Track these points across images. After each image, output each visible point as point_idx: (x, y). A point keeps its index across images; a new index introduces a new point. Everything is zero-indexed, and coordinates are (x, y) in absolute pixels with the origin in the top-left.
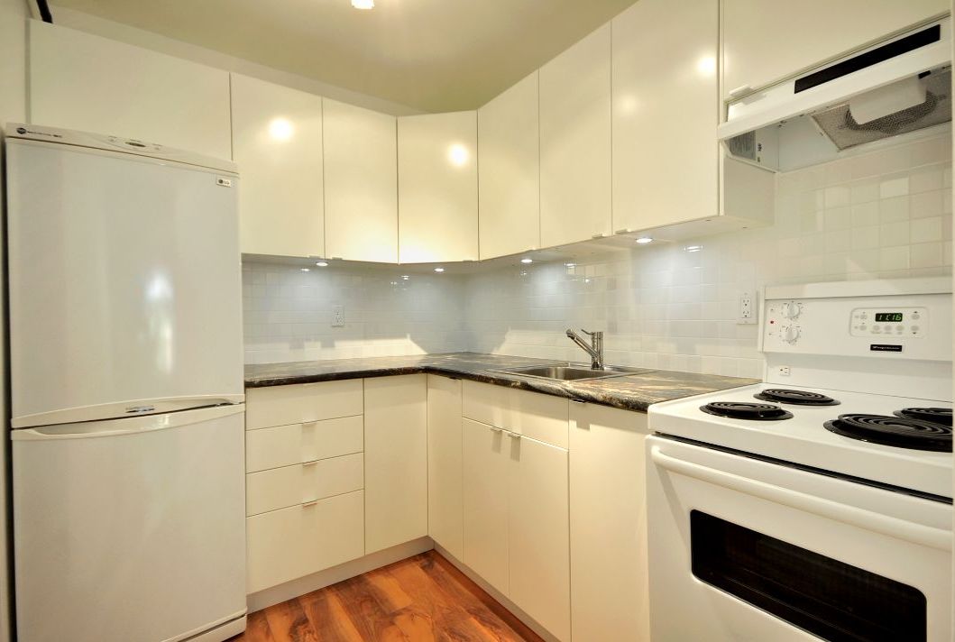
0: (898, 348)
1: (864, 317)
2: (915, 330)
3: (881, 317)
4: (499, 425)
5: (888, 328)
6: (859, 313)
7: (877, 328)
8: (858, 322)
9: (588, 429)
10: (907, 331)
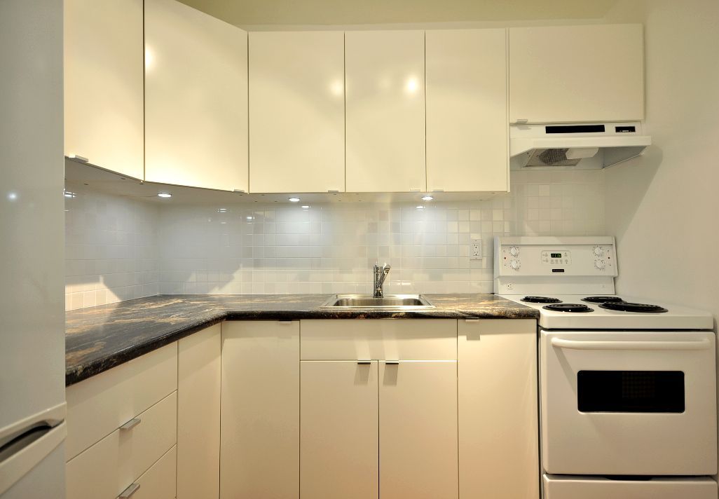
0: (562, 271)
1: (547, 255)
2: (566, 261)
3: (553, 256)
4: (364, 358)
5: (557, 261)
6: (544, 253)
7: (552, 261)
8: (545, 258)
9: (479, 339)
10: (564, 262)
